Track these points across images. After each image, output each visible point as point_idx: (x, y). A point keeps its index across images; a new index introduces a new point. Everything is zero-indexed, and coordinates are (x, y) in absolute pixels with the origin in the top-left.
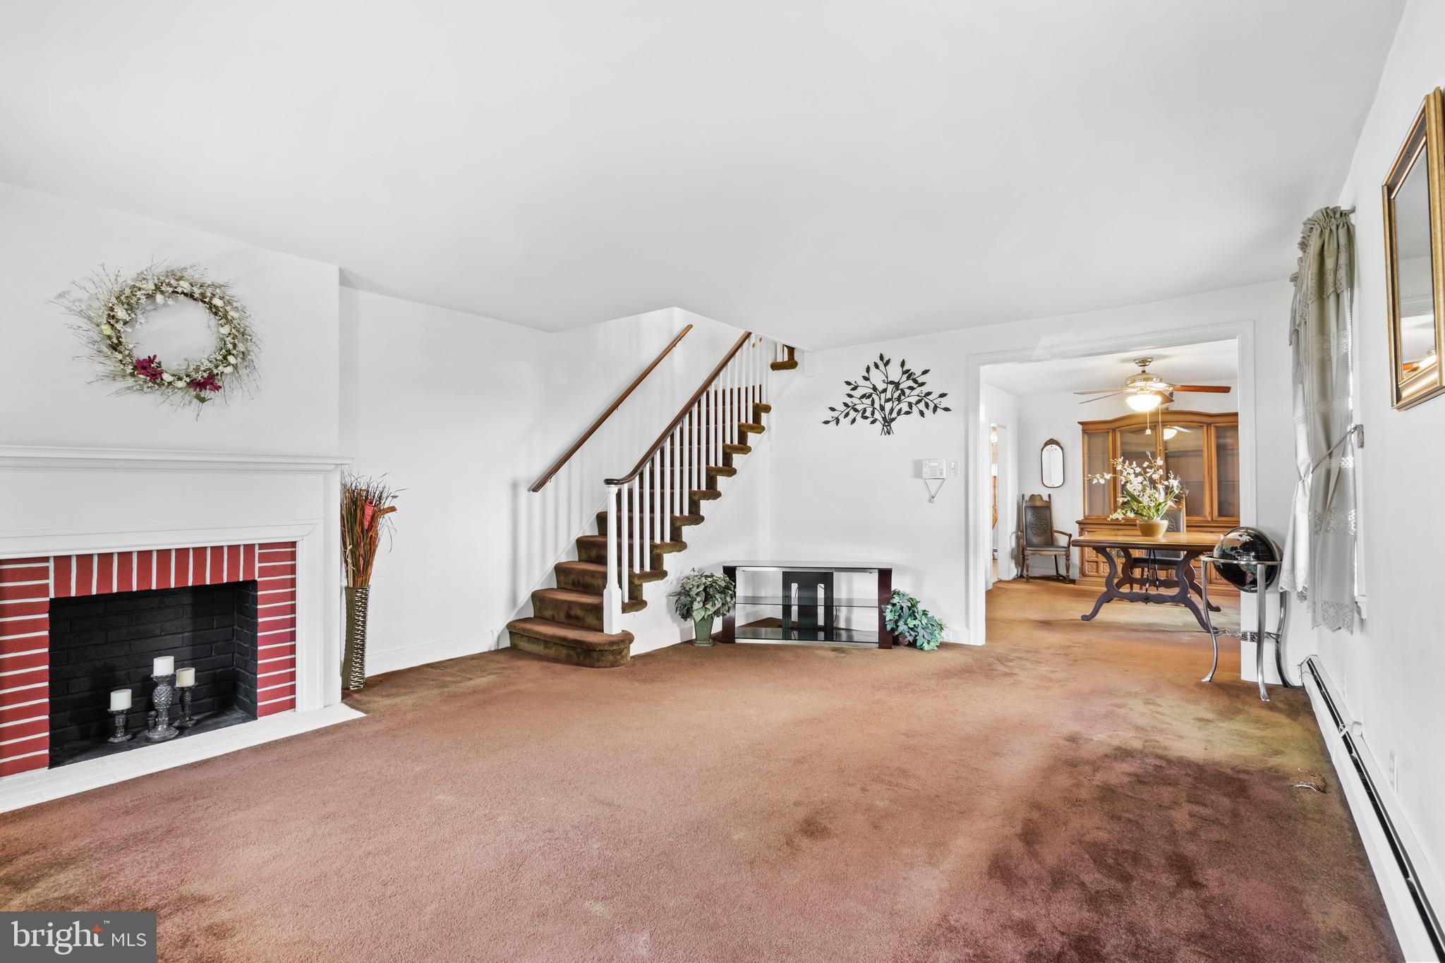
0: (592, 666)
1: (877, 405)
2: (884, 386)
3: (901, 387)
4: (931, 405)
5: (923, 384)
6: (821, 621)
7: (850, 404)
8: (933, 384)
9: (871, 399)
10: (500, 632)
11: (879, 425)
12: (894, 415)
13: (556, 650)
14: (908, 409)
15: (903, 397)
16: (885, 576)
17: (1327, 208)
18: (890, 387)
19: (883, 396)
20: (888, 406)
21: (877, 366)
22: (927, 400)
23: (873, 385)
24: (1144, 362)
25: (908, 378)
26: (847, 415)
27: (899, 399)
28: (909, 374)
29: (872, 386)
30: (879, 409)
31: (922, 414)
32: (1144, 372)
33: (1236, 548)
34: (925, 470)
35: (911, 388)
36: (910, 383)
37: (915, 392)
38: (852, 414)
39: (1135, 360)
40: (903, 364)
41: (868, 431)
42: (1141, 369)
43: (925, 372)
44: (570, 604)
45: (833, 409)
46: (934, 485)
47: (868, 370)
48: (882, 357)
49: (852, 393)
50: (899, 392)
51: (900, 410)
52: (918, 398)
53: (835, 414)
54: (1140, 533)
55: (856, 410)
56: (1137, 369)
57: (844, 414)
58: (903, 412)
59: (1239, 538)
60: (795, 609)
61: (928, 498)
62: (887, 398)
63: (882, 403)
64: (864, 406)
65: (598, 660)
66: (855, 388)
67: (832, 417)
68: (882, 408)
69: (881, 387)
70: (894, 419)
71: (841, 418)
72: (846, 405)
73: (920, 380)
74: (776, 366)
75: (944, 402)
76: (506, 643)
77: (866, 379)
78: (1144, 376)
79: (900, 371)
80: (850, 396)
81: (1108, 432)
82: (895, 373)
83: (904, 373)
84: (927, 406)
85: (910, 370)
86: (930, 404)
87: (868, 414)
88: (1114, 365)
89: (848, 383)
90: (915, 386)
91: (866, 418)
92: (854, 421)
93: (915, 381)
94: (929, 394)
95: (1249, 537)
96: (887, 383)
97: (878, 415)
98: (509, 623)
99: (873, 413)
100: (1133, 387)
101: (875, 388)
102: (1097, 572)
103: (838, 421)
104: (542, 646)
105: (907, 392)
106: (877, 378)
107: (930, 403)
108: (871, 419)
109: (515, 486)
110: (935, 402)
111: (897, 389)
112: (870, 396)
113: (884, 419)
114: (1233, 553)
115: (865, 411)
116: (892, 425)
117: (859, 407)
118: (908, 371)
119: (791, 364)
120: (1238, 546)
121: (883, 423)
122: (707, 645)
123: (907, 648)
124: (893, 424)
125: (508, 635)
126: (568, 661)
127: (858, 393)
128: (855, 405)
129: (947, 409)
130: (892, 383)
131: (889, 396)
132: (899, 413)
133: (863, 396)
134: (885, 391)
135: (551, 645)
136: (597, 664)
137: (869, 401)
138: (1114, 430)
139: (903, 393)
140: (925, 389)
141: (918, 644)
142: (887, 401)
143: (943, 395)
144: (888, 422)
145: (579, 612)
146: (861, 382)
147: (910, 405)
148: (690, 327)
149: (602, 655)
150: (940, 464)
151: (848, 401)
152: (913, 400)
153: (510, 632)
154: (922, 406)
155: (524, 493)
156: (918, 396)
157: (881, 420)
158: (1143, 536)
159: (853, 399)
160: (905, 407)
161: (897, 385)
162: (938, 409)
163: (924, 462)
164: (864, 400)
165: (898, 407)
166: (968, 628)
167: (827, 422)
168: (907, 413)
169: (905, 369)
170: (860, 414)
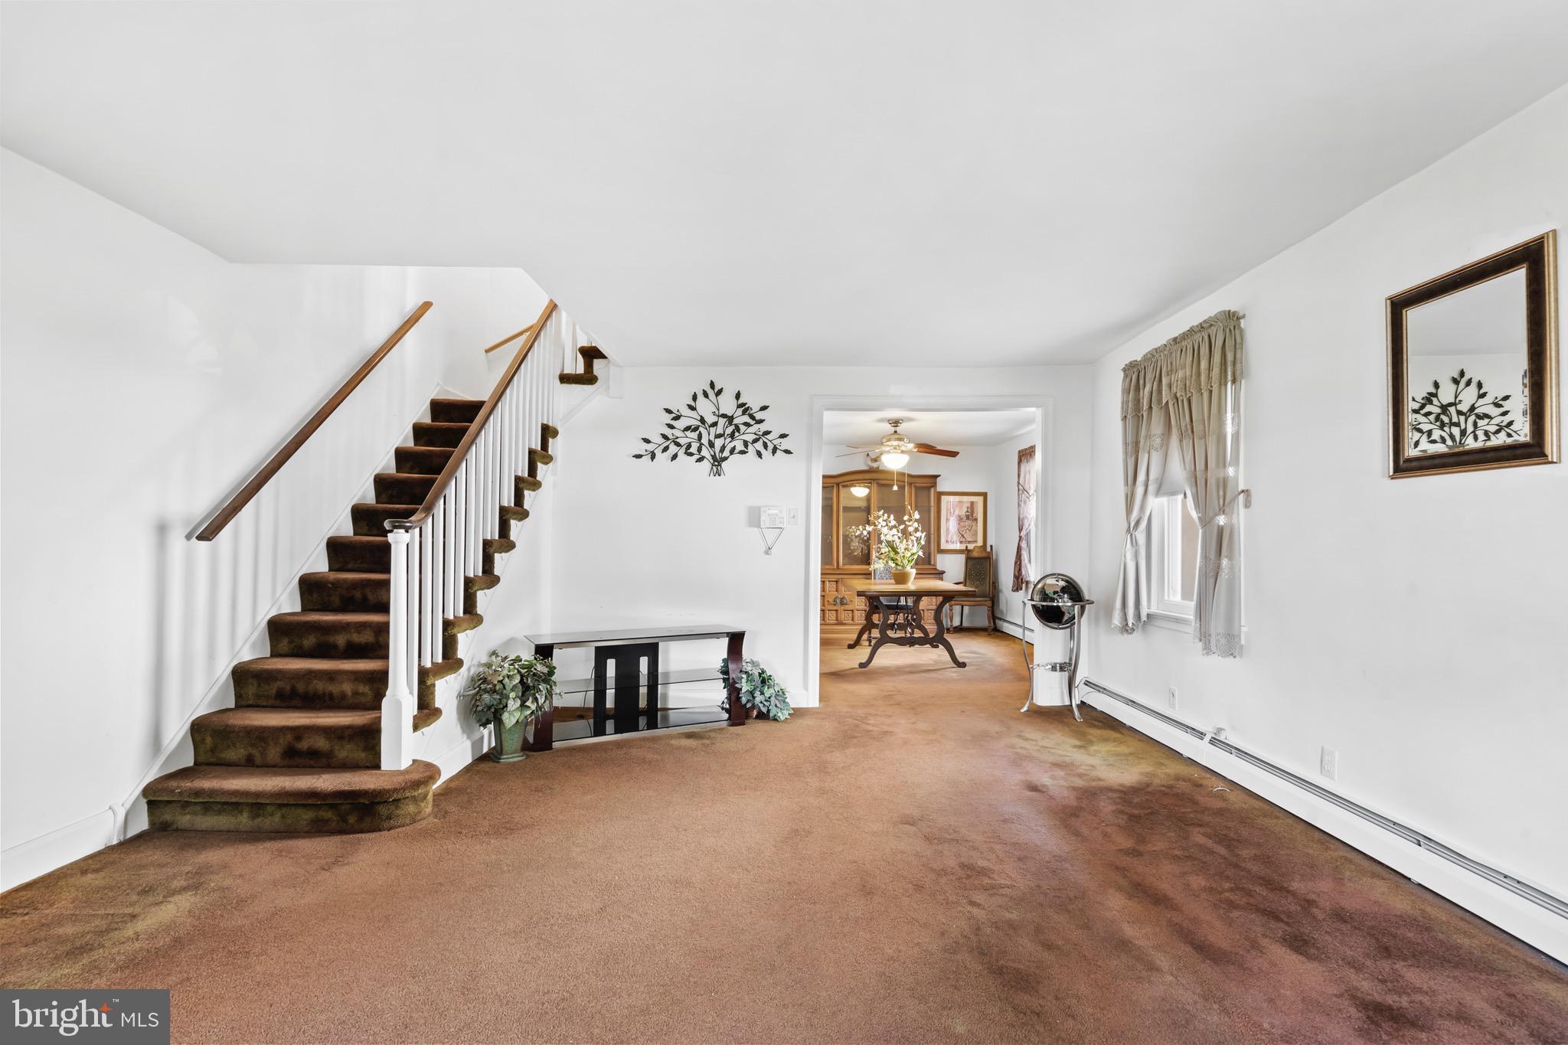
0: (377, 829)
1: (705, 441)
2: (714, 419)
3: (735, 421)
4: (770, 446)
5: (761, 421)
6: (643, 703)
7: (670, 437)
8: (773, 422)
9: (698, 432)
10: (128, 805)
11: (706, 465)
12: (726, 453)
13: (283, 817)
14: (743, 449)
15: (737, 434)
16: (736, 641)
17: (1229, 311)
18: (722, 421)
19: (712, 430)
20: (719, 443)
21: (706, 395)
22: (765, 440)
23: (701, 416)
24: (896, 423)
25: (744, 413)
26: (666, 449)
27: (732, 436)
28: (745, 409)
29: (699, 418)
30: (707, 445)
31: (759, 454)
32: (896, 432)
33: (1057, 592)
34: (763, 518)
35: (747, 425)
36: (746, 419)
37: (751, 429)
38: (673, 449)
39: (889, 420)
40: (738, 396)
41: (693, 471)
42: (893, 429)
43: (764, 408)
44: (299, 732)
45: (647, 441)
46: (771, 535)
47: (695, 398)
48: (712, 385)
49: (673, 423)
50: (733, 427)
51: (734, 449)
52: (755, 437)
53: (650, 447)
54: (893, 581)
55: (678, 445)
56: (890, 429)
57: (662, 447)
58: (736, 451)
59: (1057, 583)
60: (610, 694)
61: (764, 549)
62: (718, 433)
63: (712, 438)
64: (689, 440)
65: (389, 818)
66: (677, 418)
67: (646, 451)
68: (711, 445)
69: (710, 419)
70: (726, 459)
71: (658, 452)
72: (665, 437)
73: (758, 416)
74: (565, 379)
75: (785, 444)
76: (142, 823)
77: (692, 408)
78: (896, 436)
79: (734, 403)
80: (671, 427)
81: (833, 487)
82: (728, 405)
83: (739, 406)
84: (765, 446)
85: (746, 404)
86: (767, 444)
87: (693, 449)
88: (869, 423)
89: (669, 411)
90: (752, 422)
91: (691, 454)
92: (675, 457)
93: (752, 417)
94: (767, 433)
95: (1063, 582)
96: (718, 416)
97: (705, 452)
98: (148, 785)
99: (699, 450)
100: (888, 445)
101: (702, 420)
102: (853, 620)
103: (653, 456)
104: (245, 815)
105: (743, 428)
106: (705, 408)
107: (769, 444)
108: (697, 457)
109: (162, 529)
110: (775, 442)
111: (730, 423)
112: (696, 429)
113: (714, 457)
114: (1055, 596)
115: (689, 446)
116: (722, 465)
117: (682, 441)
118: (743, 405)
119: (588, 378)
120: (1059, 590)
121: (712, 462)
122: (520, 758)
123: (757, 721)
124: (724, 464)
125: (145, 807)
126: (319, 829)
127: (681, 424)
128: (678, 438)
129: (787, 452)
130: (724, 416)
131: (720, 430)
132: (732, 451)
133: (687, 429)
134: (715, 424)
135: (270, 809)
136: (386, 825)
137: (695, 435)
138: (838, 485)
139: (737, 429)
140: (763, 427)
141: (771, 715)
142: (718, 436)
143: (783, 436)
144: (718, 462)
145: (321, 743)
146: (686, 411)
147: (746, 443)
148: (427, 305)
149: (397, 807)
150: (781, 511)
151: (668, 432)
152: (750, 438)
153: (150, 803)
154: (759, 446)
155: (178, 544)
156: (755, 434)
157: (710, 458)
158: (896, 584)
159: (673, 431)
160: (740, 447)
161: (730, 419)
162: (778, 451)
163: (762, 509)
164: (688, 433)
165: (732, 445)
166: (807, 690)
167: (639, 456)
168: (742, 452)
169: (740, 402)
170: (683, 450)
